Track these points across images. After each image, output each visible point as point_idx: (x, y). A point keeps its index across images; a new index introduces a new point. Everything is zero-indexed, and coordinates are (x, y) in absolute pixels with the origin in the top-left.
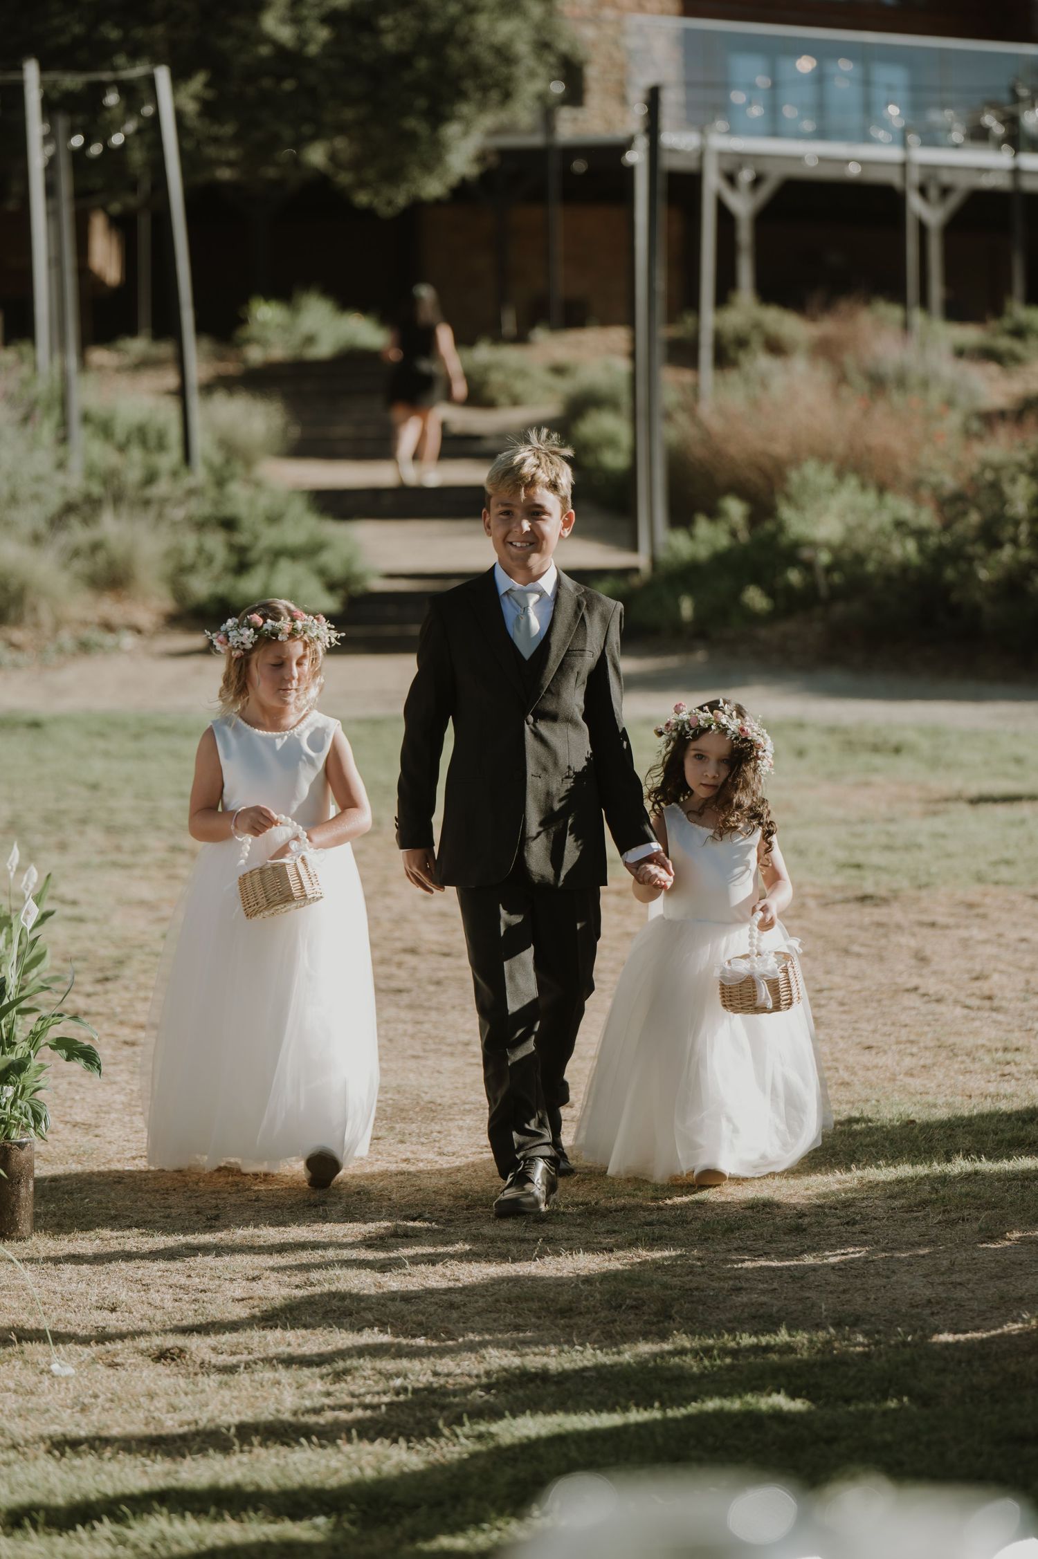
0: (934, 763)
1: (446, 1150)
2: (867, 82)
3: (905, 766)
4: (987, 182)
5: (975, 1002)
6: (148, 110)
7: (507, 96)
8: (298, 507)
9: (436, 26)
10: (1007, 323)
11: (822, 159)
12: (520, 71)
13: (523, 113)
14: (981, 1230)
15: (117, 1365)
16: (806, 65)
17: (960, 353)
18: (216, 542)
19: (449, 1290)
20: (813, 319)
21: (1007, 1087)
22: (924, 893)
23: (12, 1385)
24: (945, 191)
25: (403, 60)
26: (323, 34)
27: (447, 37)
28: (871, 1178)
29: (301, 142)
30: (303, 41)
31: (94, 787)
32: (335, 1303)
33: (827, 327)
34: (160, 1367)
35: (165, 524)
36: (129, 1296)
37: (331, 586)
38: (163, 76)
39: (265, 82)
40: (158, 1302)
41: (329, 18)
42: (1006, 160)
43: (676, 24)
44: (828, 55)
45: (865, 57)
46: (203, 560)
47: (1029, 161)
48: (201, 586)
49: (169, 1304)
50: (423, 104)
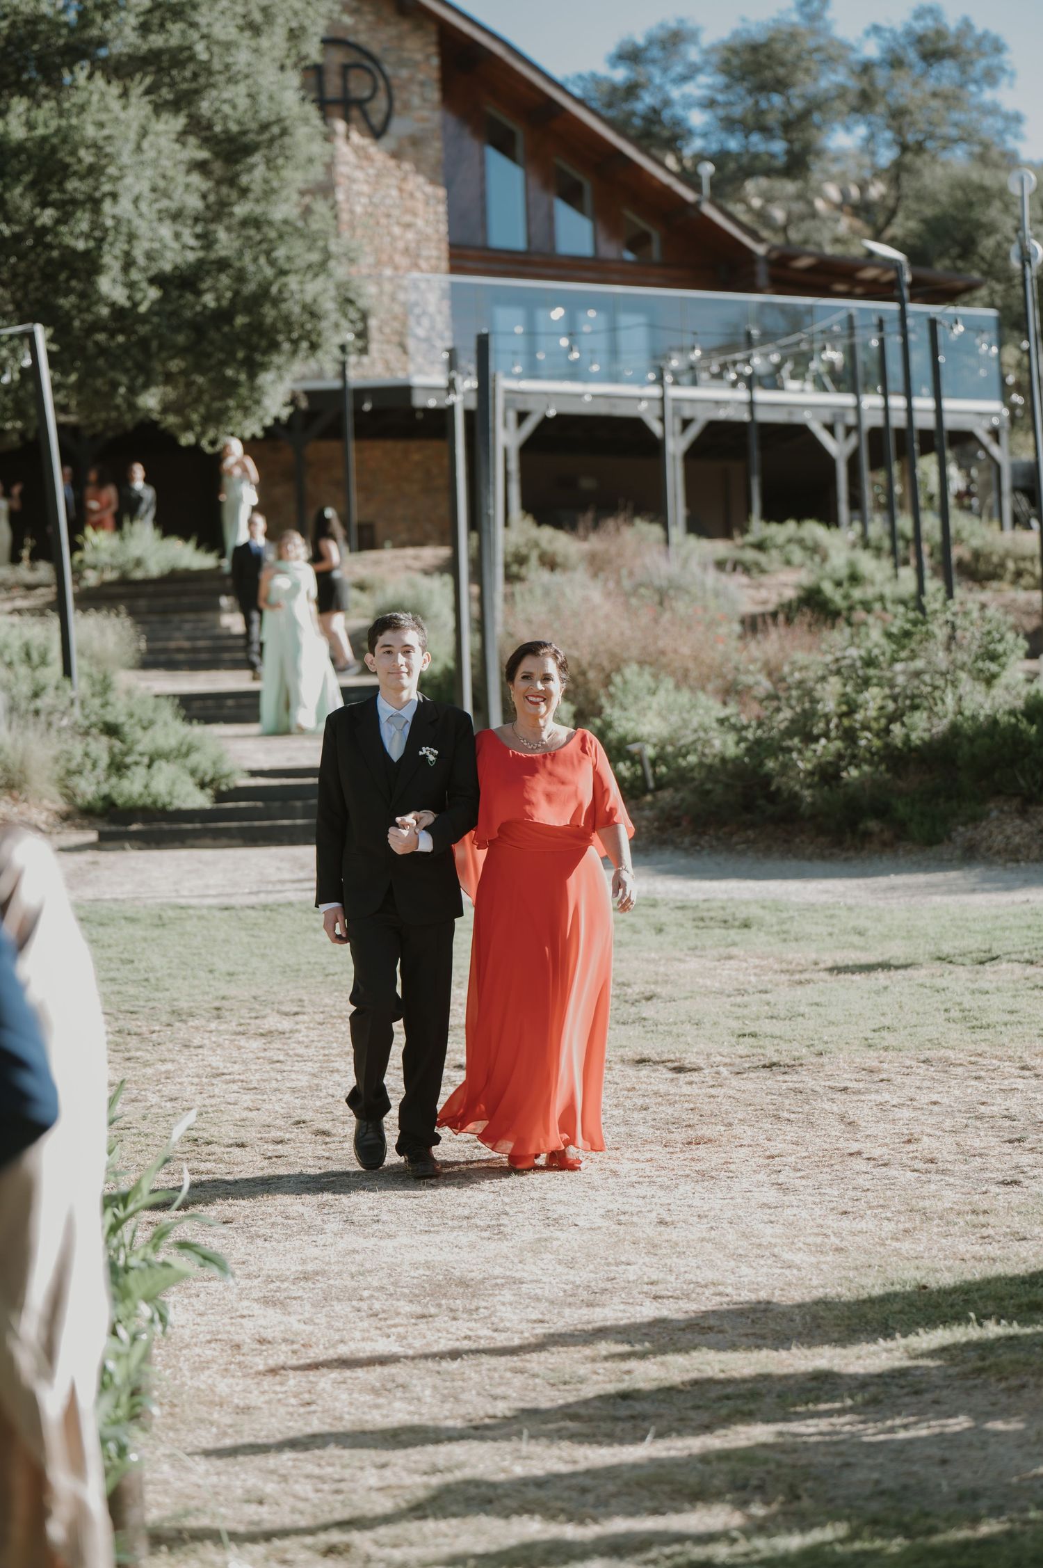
0: (784, 936)
1: (500, 1326)
2: (613, 329)
3: (757, 938)
4: (722, 414)
5: (919, 1165)
6: (27, 362)
7: (315, 346)
8: (167, 712)
9: (250, 288)
10: (750, 538)
12: (325, 325)
15: (288, 1561)
16: (558, 313)
17: (720, 565)
18: (101, 747)
19: (573, 1475)
20: (585, 538)
21: (993, 1250)
22: (825, 1060)
24: (686, 423)
25: (223, 316)
26: (154, 293)
27: (264, 294)
28: (916, 1346)
29: (134, 390)
30: (133, 302)
32: (473, 1491)
33: (595, 543)
35: (53, 732)
36: (270, 1488)
37: (202, 785)
38: (41, 334)
39: (101, 337)
40: (302, 1494)
41: (157, 280)
42: (742, 394)
43: (445, 279)
44: (574, 306)
45: (610, 307)
46: (89, 766)
47: (761, 395)
48: (89, 788)
49: (312, 1495)
50: (240, 355)
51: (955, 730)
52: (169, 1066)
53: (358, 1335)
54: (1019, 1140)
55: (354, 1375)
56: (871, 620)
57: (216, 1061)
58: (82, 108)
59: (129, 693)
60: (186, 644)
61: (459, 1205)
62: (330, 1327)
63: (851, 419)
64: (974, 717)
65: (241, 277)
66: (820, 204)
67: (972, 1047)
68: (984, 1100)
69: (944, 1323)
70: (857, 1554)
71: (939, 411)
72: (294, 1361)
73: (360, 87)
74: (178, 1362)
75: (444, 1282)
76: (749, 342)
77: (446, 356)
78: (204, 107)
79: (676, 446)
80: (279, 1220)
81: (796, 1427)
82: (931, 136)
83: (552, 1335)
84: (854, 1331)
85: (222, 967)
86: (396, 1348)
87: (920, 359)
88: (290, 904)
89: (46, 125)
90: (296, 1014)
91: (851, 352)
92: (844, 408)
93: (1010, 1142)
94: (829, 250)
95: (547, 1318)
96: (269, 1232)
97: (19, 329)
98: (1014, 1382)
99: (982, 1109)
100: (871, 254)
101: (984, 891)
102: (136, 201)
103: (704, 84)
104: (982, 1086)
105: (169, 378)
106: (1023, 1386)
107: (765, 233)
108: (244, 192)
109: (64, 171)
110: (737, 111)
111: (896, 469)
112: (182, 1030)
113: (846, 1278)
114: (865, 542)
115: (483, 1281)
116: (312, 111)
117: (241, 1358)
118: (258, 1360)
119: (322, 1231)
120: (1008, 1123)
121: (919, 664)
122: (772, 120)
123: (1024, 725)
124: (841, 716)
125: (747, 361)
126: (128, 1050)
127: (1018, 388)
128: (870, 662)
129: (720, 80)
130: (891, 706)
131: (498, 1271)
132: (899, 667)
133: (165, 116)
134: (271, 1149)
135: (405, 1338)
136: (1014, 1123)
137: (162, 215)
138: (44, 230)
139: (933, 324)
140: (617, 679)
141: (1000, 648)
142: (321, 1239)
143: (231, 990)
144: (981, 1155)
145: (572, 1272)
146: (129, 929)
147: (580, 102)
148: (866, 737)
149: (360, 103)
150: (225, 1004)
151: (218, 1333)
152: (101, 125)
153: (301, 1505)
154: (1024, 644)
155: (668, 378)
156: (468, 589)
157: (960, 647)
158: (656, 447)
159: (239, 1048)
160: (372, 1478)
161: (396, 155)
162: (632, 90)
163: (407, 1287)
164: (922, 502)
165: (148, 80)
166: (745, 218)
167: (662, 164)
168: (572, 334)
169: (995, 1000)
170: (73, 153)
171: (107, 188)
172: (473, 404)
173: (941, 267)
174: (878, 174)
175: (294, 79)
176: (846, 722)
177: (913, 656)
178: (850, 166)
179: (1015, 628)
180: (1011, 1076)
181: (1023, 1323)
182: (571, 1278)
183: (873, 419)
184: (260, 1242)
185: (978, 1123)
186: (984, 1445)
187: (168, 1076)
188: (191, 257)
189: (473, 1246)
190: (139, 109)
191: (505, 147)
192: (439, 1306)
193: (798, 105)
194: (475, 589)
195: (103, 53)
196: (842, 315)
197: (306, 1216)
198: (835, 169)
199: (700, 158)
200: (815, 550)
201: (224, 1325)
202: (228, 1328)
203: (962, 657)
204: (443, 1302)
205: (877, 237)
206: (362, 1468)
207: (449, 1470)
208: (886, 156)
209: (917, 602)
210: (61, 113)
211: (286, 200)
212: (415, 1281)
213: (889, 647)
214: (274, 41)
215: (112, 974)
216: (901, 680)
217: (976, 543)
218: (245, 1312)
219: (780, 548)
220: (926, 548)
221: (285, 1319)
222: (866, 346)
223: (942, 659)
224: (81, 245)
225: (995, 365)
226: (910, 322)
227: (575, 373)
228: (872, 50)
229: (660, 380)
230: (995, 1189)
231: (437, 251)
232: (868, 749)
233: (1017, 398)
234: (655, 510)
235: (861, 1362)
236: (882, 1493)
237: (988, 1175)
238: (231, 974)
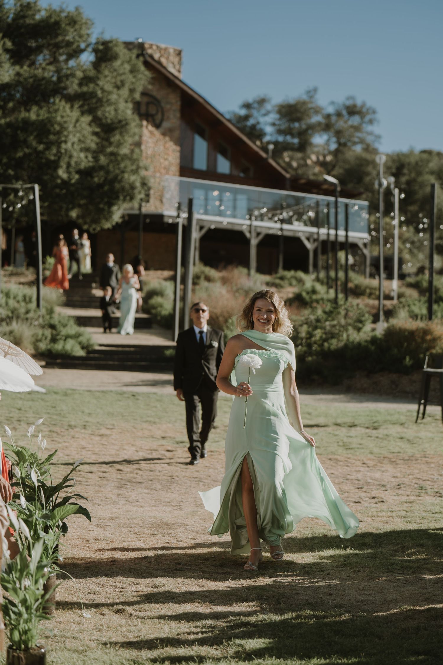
1: (179, 539)
2: (235, 200)
4: (271, 232)
6: (31, 197)
7: (132, 198)
8: (72, 322)
9: (111, 176)
10: (278, 275)
11: (228, 223)
12: (136, 191)
13: (136, 205)
14: (368, 576)
15: (103, 614)
16: (216, 193)
17: (267, 284)
18: (48, 332)
20: (220, 271)
23: (72, 621)
24: (258, 234)
25: (100, 186)
26: (77, 177)
27: (115, 179)
28: (322, 555)
29: (68, 210)
30: (70, 179)
31: (20, 409)
33: (224, 274)
34: (117, 615)
35: (32, 326)
36: (98, 589)
37: (83, 348)
38: (37, 187)
39: (57, 191)
40: (109, 592)
41: (79, 172)
42: (278, 225)
43: (178, 179)
44: (222, 190)
45: (235, 192)
46: (44, 338)
47: (286, 226)
48: (43, 346)
49: (112, 592)
50: (106, 200)
51: (346, 346)
52: (67, 444)
53: (130, 539)
54: (361, 488)
55: (128, 553)
56: (318, 306)
57: (83, 443)
58: (56, 111)
59: (59, 314)
60: (79, 299)
61: (166, 498)
62: (120, 536)
63: (315, 236)
64: (353, 342)
65: (108, 172)
66: (309, 162)
67: (346, 455)
68: (349, 473)
69: (332, 548)
70: (299, 623)
71: (347, 236)
72: (107, 547)
73: (152, 110)
74: (67, 544)
75: (160, 524)
76: (282, 208)
77: (177, 205)
78: (99, 113)
79: (254, 242)
80: (104, 499)
81: (280, 579)
82: (349, 141)
83: (197, 544)
84: (301, 549)
85: (87, 411)
86: (143, 545)
87: (341, 217)
88: (111, 391)
89: (44, 115)
90: (112, 429)
91: (317, 213)
92: (313, 233)
93: (358, 488)
94: (312, 177)
95: (195, 538)
96: (100, 503)
97: (29, 185)
98: (355, 569)
99: (349, 477)
100: (326, 180)
101: (352, 402)
102: (73, 144)
103: (273, 117)
104: (349, 469)
105: (80, 206)
106: (359, 571)
107: (290, 170)
108: (111, 144)
109: (49, 132)
110: (283, 127)
111: (330, 255)
112: (72, 432)
113: (299, 531)
114: (318, 279)
115: (173, 524)
116: (136, 117)
117: (89, 545)
118: (95, 546)
119: (118, 504)
120: (357, 482)
121: (335, 322)
122: (295, 132)
123: (370, 346)
124: (307, 339)
125: (281, 214)
126: (53, 438)
127: (374, 230)
128: (318, 320)
129: (277, 116)
130: (324, 336)
131: (179, 521)
132: (327, 323)
133: (85, 116)
134: (101, 474)
135: (146, 541)
136: (359, 482)
137: (81, 150)
138: (40, 152)
139: (347, 206)
140: (230, 321)
141: (363, 319)
142: (118, 506)
143: (90, 419)
144: (347, 492)
145: (204, 523)
146: (55, 396)
147: (229, 121)
148: (315, 347)
149: (152, 116)
150: (88, 424)
151: (81, 536)
152: (62, 117)
153: (108, 595)
154: (371, 318)
155: (253, 218)
156: (179, 286)
157: (349, 318)
158: (247, 242)
159: (92, 439)
160: (133, 588)
161: (164, 134)
162: (247, 118)
163: (147, 524)
164: (339, 267)
165: (81, 103)
166: (283, 164)
167: (255, 143)
168: (221, 200)
169: (354, 440)
170: (52, 125)
171: (63, 139)
172: (186, 223)
173: (350, 186)
174: (330, 153)
175: (130, 105)
176: (309, 341)
177: (333, 320)
178: (320, 149)
179: (369, 313)
180: (359, 466)
181: (359, 550)
182: (204, 525)
183: (323, 237)
184: (97, 506)
185: (347, 481)
186: (345, 590)
187: (67, 447)
188: (91, 164)
189: (170, 512)
190: (76, 113)
191: (202, 135)
192: (158, 531)
193: (304, 127)
194: (182, 287)
195: (65, 92)
196: (314, 201)
197: (113, 498)
198: (316, 149)
199: (269, 143)
200: (300, 281)
201: (83, 533)
202: (85, 534)
203: (349, 321)
204: (160, 530)
205: (329, 174)
206: (130, 584)
207: (160, 587)
208: (333, 146)
209: (335, 301)
210: (49, 112)
211: (126, 147)
212: (150, 522)
213: (325, 316)
214: (125, 92)
215: (49, 411)
216: (328, 328)
217: (356, 282)
218: (91, 529)
219: (289, 279)
220: (339, 283)
221: (104, 532)
222: (323, 212)
223: (343, 321)
224: (52, 158)
225: (366, 222)
226: (339, 205)
227: (220, 214)
228: (331, 110)
229: (250, 219)
230: (352, 504)
231: (175, 168)
232: (316, 350)
233: (374, 233)
234: (246, 264)
235: (303, 559)
236: (309, 604)
237: (349, 499)
238: (90, 414)
